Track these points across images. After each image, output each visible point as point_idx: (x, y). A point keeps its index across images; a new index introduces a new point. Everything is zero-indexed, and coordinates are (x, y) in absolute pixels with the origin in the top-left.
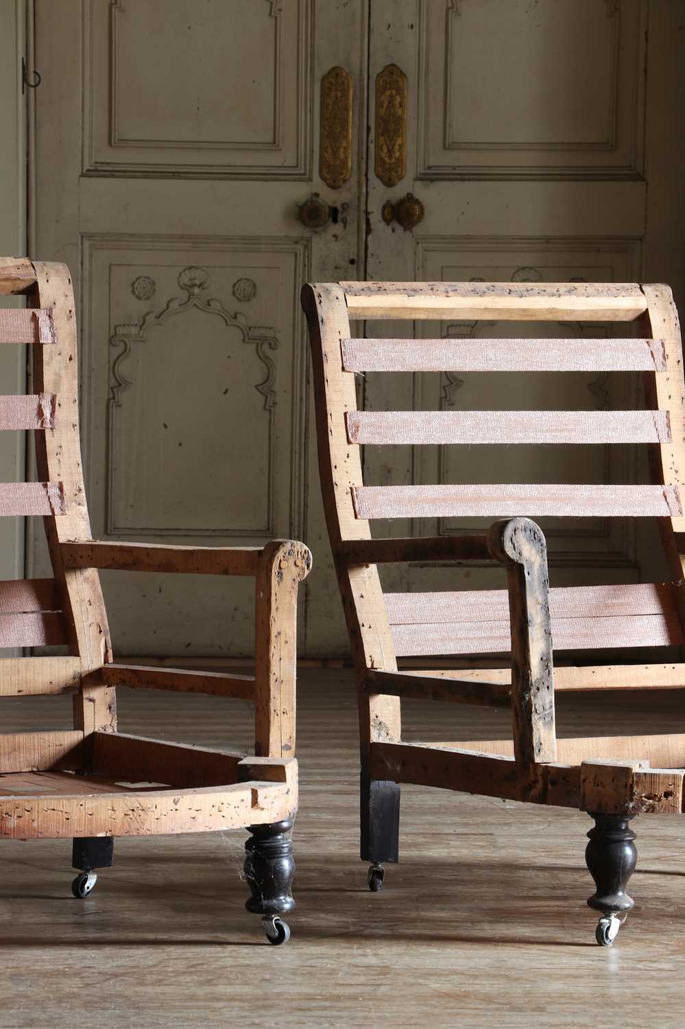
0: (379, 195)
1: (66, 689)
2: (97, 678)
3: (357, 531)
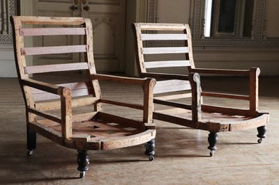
1: (94, 104)
2: (100, 101)
3: (144, 71)
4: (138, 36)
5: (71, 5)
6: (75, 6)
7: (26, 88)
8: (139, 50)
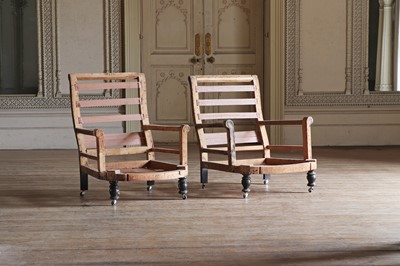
0: (206, 57)
1: (145, 152)
2: (151, 150)
3: (199, 122)
4: (193, 87)
5: (191, 56)
6: (197, 57)
7: (80, 136)
8: (195, 102)
